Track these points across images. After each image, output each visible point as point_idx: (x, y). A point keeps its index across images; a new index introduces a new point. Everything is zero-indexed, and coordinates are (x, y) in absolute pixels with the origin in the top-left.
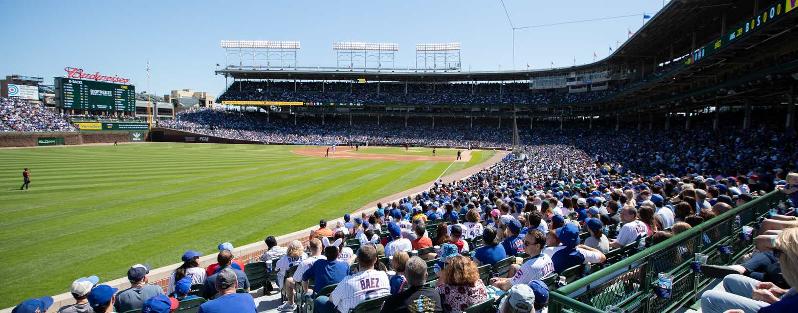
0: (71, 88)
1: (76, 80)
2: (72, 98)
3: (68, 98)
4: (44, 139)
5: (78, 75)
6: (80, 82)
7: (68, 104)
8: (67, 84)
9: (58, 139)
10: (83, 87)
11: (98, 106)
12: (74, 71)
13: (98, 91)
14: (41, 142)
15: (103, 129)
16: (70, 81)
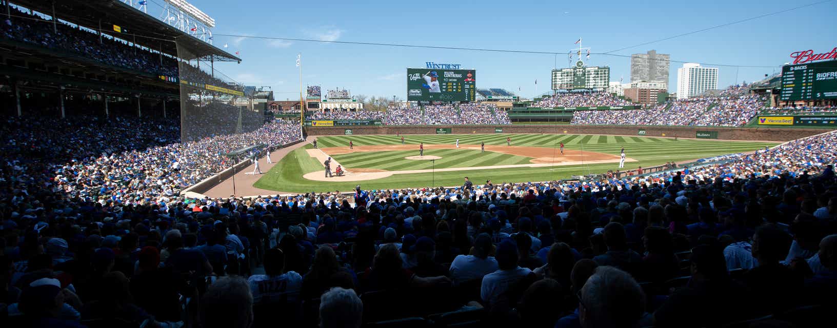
0: (792, 76)
1: (800, 65)
2: (791, 89)
3: (787, 89)
4: (701, 132)
5: (805, 59)
6: (804, 67)
7: (787, 95)
8: (788, 73)
9: (713, 132)
10: (807, 73)
11: (825, 93)
12: (801, 55)
13: (827, 74)
14: (699, 135)
15: (795, 124)
16: (792, 69)
